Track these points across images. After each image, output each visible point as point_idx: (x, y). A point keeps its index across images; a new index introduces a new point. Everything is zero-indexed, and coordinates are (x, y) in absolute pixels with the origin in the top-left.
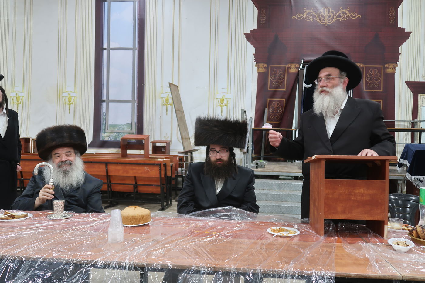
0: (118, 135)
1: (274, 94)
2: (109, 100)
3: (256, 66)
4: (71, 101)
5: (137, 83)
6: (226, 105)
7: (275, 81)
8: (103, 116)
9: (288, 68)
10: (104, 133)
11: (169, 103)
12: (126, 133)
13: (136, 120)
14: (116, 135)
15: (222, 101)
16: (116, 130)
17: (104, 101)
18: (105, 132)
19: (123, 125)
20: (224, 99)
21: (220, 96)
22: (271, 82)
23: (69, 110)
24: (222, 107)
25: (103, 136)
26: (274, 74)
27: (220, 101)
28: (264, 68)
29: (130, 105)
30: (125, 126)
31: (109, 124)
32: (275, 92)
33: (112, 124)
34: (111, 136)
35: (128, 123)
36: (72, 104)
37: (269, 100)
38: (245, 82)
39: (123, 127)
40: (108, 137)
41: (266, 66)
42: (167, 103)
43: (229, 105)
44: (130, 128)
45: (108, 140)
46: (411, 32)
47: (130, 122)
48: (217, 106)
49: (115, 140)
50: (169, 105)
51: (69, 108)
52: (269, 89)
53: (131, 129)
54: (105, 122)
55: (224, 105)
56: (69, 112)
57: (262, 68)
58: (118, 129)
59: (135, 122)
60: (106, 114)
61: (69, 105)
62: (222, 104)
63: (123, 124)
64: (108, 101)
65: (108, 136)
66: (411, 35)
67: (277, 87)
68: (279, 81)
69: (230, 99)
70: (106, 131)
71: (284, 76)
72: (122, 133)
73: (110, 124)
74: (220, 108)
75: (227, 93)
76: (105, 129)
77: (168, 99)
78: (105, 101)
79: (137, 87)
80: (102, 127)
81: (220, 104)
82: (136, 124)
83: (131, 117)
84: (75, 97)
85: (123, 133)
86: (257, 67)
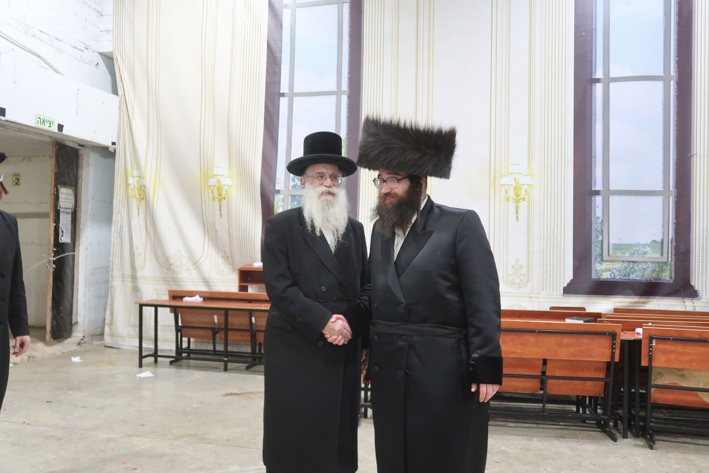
0: (633, 268)
2: (609, 190)
4: (520, 194)
5: (675, 152)
8: (596, 226)
10: (599, 262)
12: (651, 262)
13: (671, 234)
14: (626, 267)
16: (627, 256)
17: (597, 193)
18: (602, 260)
19: (642, 245)
23: (517, 213)
25: (598, 269)
29: (659, 200)
30: (646, 247)
31: (611, 242)
33: (618, 242)
34: (615, 269)
35: (654, 241)
36: (524, 199)
39: (642, 250)
40: (611, 272)
44: (660, 252)
45: (609, 277)
47: (659, 239)
49: (625, 278)
51: (517, 208)
53: (662, 254)
54: (600, 239)
56: (517, 217)
58: (631, 255)
59: (670, 237)
60: (602, 221)
61: (517, 202)
63: (643, 243)
64: (608, 193)
65: (610, 270)
70: (604, 259)
72: (642, 262)
73: (614, 243)
76: (602, 254)
78: (601, 193)
79: (675, 161)
80: (595, 251)
82: (672, 243)
83: (661, 228)
84: (529, 185)
85: (644, 262)
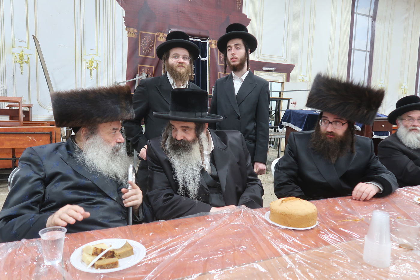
1: (144, 61)
3: (126, 30)
6: (96, 68)
7: (145, 47)
9: (157, 36)
11: (23, 61)
15: (91, 63)
20: (93, 62)
21: (89, 58)
22: (141, 48)
24: (91, 69)
26: (144, 41)
27: (88, 63)
28: (134, 34)
32: (145, 58)
37: (140, 66)
38: (115, 45)
41: (137, 31)
42: (22, 60)
43: (99, 68)
46: (251, 19)
48: (85, 68)
50: (25, 63)
52: (140, 55)
55: (93, 68)
57: (132, 33)
62: (91, 66)
66: (251, 21)
67: (147, 54)
68: (149, 48)
69: (100, 61)
71: (153, 43)
74: (89, 71)
75: (97, 55)
77: (23, 55)
81: (89, 66)
86: (127, 32)
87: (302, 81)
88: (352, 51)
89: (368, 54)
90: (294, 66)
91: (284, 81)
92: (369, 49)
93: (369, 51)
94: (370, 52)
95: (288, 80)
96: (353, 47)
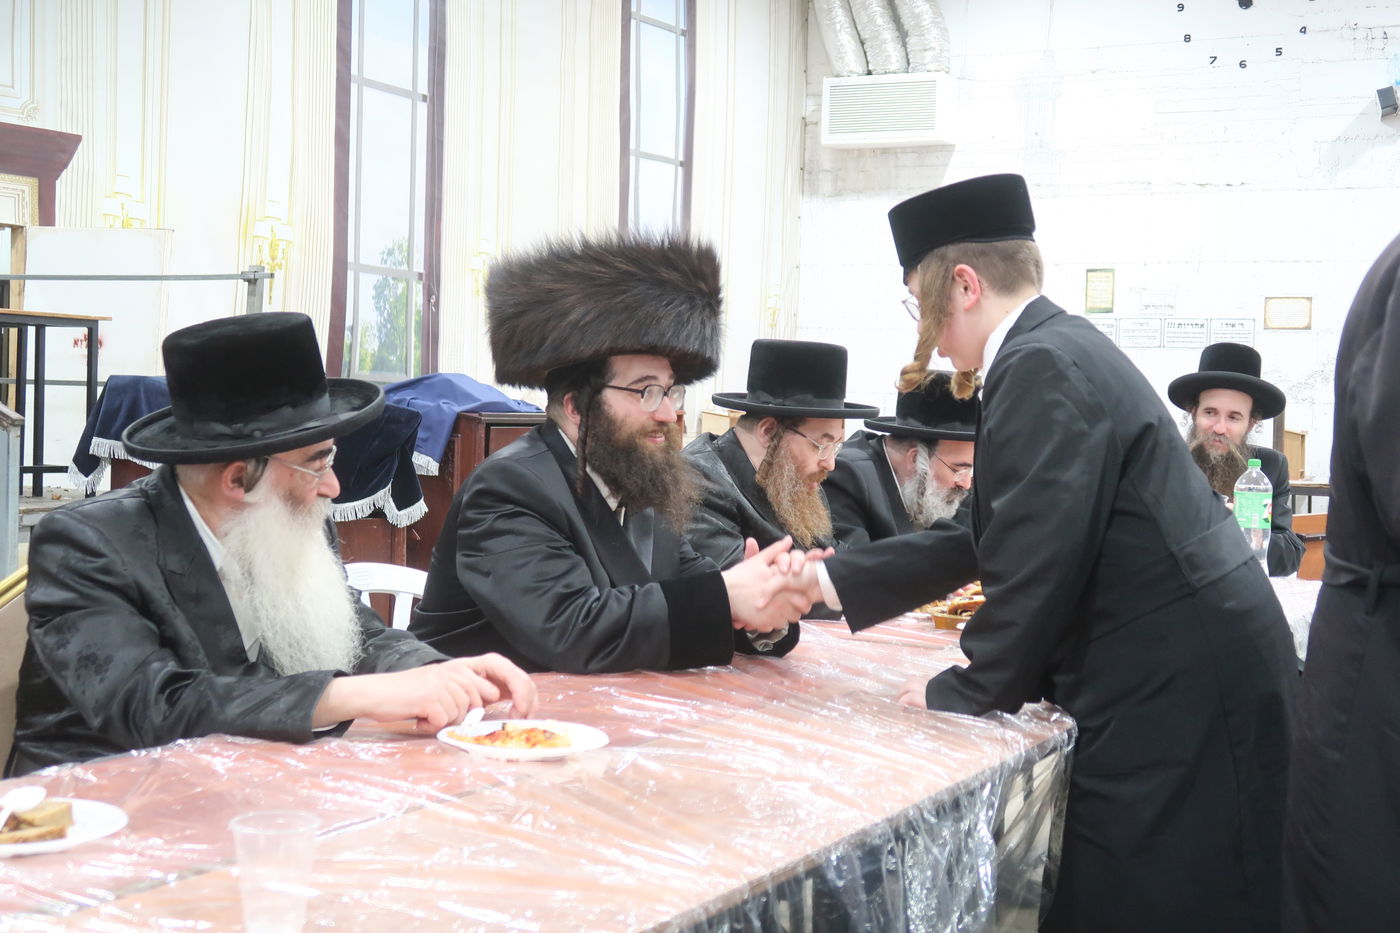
87: (118, 224)
88: (354, 88)
89: (423, 109)
90: (77, 139)
91: (27, 219)
92: (423, 88)
93: (424, 98)
94: (432, 98)
95: (46, 216)
96: (354, 71)
